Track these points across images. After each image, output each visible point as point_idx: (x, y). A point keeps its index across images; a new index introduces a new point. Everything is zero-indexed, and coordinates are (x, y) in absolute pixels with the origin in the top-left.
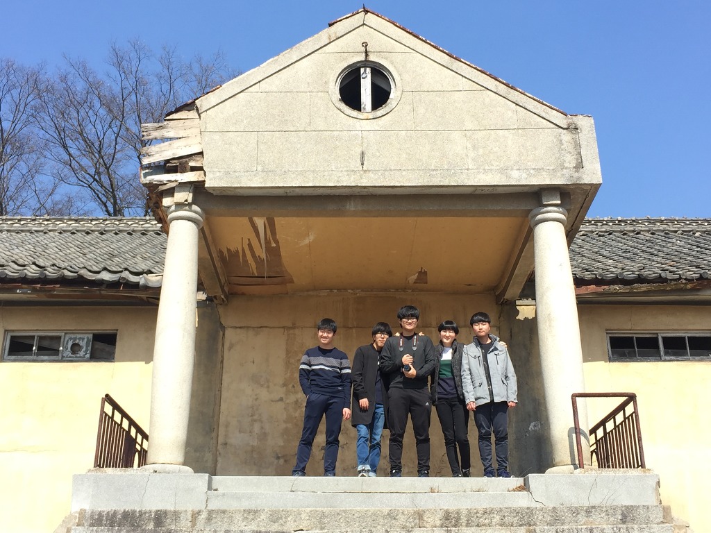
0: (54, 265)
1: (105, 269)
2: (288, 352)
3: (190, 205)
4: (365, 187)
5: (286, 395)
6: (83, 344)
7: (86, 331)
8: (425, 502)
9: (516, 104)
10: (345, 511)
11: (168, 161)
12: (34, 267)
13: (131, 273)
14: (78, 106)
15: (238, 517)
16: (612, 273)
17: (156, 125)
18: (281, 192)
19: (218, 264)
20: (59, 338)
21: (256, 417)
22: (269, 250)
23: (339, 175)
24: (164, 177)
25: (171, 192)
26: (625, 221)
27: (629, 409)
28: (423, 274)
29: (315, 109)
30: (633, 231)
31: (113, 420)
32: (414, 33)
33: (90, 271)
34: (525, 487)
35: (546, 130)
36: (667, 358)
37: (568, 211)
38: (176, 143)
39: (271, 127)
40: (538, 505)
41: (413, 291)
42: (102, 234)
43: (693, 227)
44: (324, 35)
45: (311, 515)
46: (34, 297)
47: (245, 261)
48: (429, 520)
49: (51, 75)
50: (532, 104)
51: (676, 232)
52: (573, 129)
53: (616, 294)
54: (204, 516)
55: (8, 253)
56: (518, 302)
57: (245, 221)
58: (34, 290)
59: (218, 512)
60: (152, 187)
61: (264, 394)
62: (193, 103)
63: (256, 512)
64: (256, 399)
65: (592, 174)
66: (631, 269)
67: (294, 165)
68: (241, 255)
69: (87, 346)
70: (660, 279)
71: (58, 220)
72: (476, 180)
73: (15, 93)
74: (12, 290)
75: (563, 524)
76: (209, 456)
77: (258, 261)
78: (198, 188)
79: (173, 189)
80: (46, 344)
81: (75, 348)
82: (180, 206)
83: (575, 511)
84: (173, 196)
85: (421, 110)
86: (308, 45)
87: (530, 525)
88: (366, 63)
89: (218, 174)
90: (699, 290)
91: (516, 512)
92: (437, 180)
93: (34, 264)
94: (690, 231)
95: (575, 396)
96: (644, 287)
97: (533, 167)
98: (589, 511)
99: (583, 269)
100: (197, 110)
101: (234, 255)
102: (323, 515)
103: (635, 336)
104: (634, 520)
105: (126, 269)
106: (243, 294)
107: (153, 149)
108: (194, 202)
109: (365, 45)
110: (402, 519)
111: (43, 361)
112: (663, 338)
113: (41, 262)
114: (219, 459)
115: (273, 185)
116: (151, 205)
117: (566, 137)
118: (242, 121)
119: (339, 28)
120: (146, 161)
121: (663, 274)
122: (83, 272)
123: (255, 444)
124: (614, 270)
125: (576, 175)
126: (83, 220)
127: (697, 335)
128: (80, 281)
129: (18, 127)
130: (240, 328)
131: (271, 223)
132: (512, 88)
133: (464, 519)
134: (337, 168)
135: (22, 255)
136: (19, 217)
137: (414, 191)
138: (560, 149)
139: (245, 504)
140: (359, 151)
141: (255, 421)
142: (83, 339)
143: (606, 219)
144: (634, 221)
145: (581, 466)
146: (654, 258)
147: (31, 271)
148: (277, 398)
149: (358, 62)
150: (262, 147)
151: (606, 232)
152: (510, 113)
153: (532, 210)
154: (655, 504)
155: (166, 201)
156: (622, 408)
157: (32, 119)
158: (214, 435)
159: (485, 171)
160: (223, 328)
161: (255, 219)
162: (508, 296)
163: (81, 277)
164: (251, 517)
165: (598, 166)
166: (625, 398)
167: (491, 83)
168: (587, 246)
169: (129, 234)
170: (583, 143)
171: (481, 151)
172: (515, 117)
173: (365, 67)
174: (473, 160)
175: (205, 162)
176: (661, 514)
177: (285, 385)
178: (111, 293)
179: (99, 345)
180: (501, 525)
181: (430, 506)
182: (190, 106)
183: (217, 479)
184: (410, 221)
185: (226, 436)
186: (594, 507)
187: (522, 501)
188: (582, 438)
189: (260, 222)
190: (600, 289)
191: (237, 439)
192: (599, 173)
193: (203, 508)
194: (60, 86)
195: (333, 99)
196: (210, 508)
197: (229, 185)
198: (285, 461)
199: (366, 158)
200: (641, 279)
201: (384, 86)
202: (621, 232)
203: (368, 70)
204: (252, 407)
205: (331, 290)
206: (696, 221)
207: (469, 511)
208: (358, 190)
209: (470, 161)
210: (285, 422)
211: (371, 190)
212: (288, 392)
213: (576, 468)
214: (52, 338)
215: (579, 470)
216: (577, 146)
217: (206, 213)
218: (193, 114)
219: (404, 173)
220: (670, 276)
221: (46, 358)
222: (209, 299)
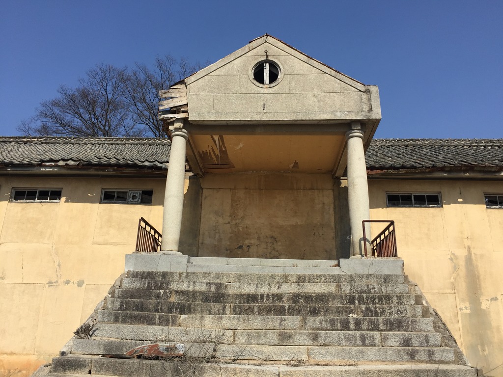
0: (123, 158)
1: (147, 160)
2: (232, 200)
3: (181, 129)
4: (265, 121)
5: (231, 221)
6: (137, 195)
7: (138, 190)
8: (290, 271)
9: (340, 80)
10: (250, 274)
11: (171, 108)
12: (114, 159)
13: (159, 162)
14: (142, 86)
15: (201, 276)
16: (389, 164)
17: (166, 91)
18: (225, 123)
19: (198, 158)
20: (127, 192)
21: (217, 231)
22: (221, 151)
23: (252, 114)
24: (170, 116)
25: (172, 123)
26: (400, 140)
27: (391, 228)
28: (296, 164)
29: (242, 83)
30: (404, 145)
31: (145, 230)
32: (291, 46)
33: (140, 161)
34: (338, 265)
35: (355, 93)
36: (416, 205)
37: (365, 132)
38: (175, 100)
39: (220, 92)
40: (343, 274)
41: (292, 172)
42: (150, 145)
43: (435, 143)
44: (246, 48)
45: (234, 276)
46: (114, 173)
47: (211, 157)
48: (290, 279)
49: (129, 72)
50: (347, 80)
51: (426, 145)
52: (368, 92)
53: (391, 174)
54: (185, 275)
55: (105, 153)
56: (341, 178)
57: (209, 137)
58: (114, 170)
59: (191, 273)
60: (164, 120)
61: (221, 220)
62: (183, 80)
63: (209, 273)
64: (217, 223)
65: (377, 114)
66: (399, 162)
67: (231, 110)
68: (209, 154)
69: (139, 196)
70: (413, 167)
71: (130, 139)
72: (319, 117)
73: (114, 80)
74: (104, 170)
75: (355, 283)
76: (195, 249)
77: (217, 156)
78: (185, 121)
79: (174, 121)
80: (120, 195)
81: (134, 197)
82: (177, 129)
83: (361, 277)
84: (174, 125)
85: (293, 84)
86: (239, 52)
87: (339, 283)
88: (267, 61)
89: (195, 114)
90: (432, 172)
91: (332, 276)
92: (300, 117)
93: (115, 158)
94: (433, 145)
95: (364, 222)
96: (404, 171)
97: (347, 111)
98: (368, 277)
99: (375, 162)
100: (185, 84)
101: (205, 154)
102: (240, 276)
103: (400, 195)
104: (390, 281)
105: (156, 160)
106: (212, 173)
107: (165, 102)
108: (184, 127)
109: (266, 52)
110: (277, 278)
111: (119, 203)
112: (414, 196)
113: (119, 157)
114: (199, 250)
115: (221, 119)
116: (165, 129)
117: (364, 96)
118: (206, 89)
119: (254, 44)
120: (161, 108)
121: (414, 165)
122: (137, 162)
123: (216, 243)
124: (390, 162)
125: (369, 114)
126: (141, 139)
127: (431, 195)
128: (135, 166)
129: (115, 97)
130: (210, 189)
131: (221, 138)
132: (339, 72)
133: (307, 279)
134: (251, 111)
135: (110, 154)
136: (112, 138)
137: (288, 122)
138: (361, 102)
139: (205, 270)
140: (262, 103)
141: (217, 232)
142: (137, 193)
143: (391, 139)
144: (405, 140)
145: (366, 255)
146: (412, 157)
147: (113, 161)
148: (227, 222)
149: (263, 60)
150: (216, 101)
151: (391, 145)
152: (337, 85)
153: (346, 132)
154: (401, 274)
155: (171, 128)
156: (388, 228)
157: (121, 93)
158: (197, 239)
159: (324, 113)
160: (202, 189)
161: (214, 136)
162: (337, 174)
163: (135, 164)
164: (206, 276)
165: (380, 111)
166: (389, 223)
167: (328, 70)
168: (381, 152)
169: (163, 145)
170: (373, 99)
171: (322, 103)
172: (339, 87)
173: (266, 63)
174: (318, 107)
175: (189, 109)
176: (403, 279)
177: (230, 216)
178: (150, 171)
179: (145, 196)
180: (325, 282)
181: (292, 273)
182: (182, 82)
183: (192, 258)
184: (288, 137)
185: (203, 240)
186: (370, 275)
187: (336, 271)
188: (367, 243)
189: (216, 138)
190: (383, 171)
191: (208, 241)
192: (380, 114)
193: (185, 271)
194: (134, 77)
195: (251, 78)
196: (188, 271)
197: (200, 120)
198: (230, 252)
199: (265, 106)
200: (403, 167)
201: (275, 72)
202: (398, 145)
203: (267, 64)
204: (215, 226)
205: (253, 171)
206: (436, 140)
207: (310, 275)
208: (262, 122)
209: (316, 108)
210: (230, 233)
211: (268, 122)
212: (232, 220)
213: (363, 256)
214: (123, 192)
215: (365, 257)
216: (370, 100)
217: (189, 132)
218: (183, 86)
219: (284, 114)
220: (418, 165)
221: (121, 202)
222: (195, 175)
